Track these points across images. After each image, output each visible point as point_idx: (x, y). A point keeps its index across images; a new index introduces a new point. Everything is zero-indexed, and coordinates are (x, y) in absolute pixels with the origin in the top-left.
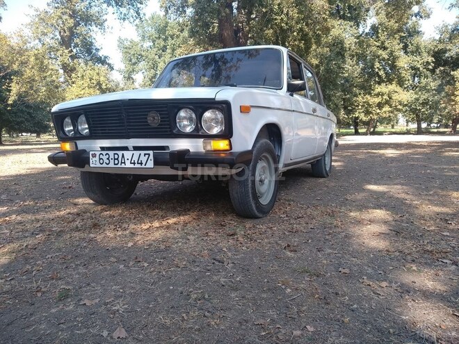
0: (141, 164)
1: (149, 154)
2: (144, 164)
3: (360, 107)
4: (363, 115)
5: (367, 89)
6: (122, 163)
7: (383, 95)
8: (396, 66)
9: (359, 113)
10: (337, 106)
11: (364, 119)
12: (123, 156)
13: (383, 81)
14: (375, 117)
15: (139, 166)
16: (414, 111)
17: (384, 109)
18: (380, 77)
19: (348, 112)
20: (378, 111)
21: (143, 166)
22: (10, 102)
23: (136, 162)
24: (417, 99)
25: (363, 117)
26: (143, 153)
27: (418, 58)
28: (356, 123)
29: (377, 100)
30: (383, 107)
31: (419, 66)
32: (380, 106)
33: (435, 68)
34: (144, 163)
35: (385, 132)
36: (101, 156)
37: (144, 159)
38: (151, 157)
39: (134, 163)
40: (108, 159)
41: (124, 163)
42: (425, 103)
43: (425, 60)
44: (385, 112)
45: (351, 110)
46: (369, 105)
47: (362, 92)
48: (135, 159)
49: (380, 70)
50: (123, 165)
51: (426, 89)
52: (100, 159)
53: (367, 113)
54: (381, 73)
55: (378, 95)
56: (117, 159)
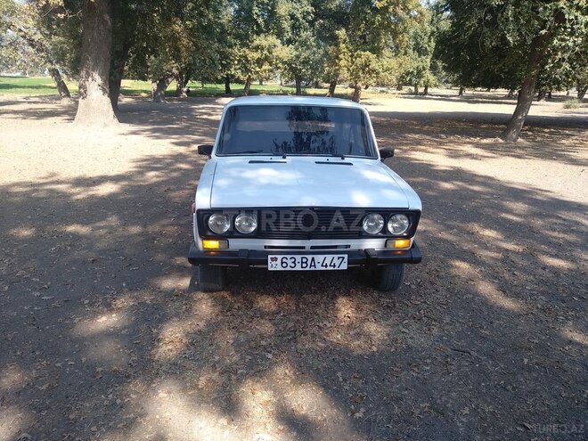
0: (334, 266)
1: (343, 258)
3: (236, 62)
4: (239, 72)
5: (244, 40)
6: (311, 266)
7: (262, 49)
8: (275, 13)
9: (235, 69)
11: (242, 77)
12: (313, 259)
13: (262, 32)
15: (332, 268)
16: (293, 70)
17: (264, 67)
18: (258, 25)
20: (258, 69)
21: (336, 268)
23: (328, 265)
24: (298, 57)
25: (240, 75)
26: (336, 256)
27: (297, 6)
29: (256, 55)
30: (262, 65)
31: (299, 16)
32: (259, 62)
33: (315, 20)
34: (337, 265)
36: (284, 260)
37: (337, 262)
38: (346, 260)
39: (326, 266)
40: (294, 262)
41: (315, 266)
42: (305, 63)
43: (305, 9)
44: (265, 71)
45: (226, 66)
46: (247, 60)
47: (238, 42)
48: (328, 262)
49: (258, 16)
50: (313, 268)
51: (306, 45)
52: (282, 263)
53: (245, 70)
54: (260, 20)
55: (257, 48)
56: (306, 263)
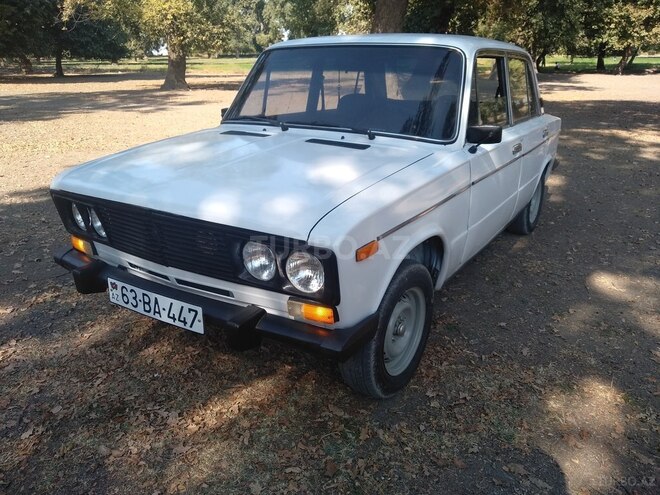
0: (185, 323)
1: (197, 312)
2: (189, 324)
3: (613, 26)
4: (615, 39)
6: (155, 312)
9: (610, 35)
10: (573, 26)
11: (618, 46)
12: (156, 302)
14: (637, 44)
15: (181, 325)
17: (655, 30)
19: (591, 35)
20: (644, 33)
21: (188, 327)
22: (65, 19)
23: (177, 317)
25: (615, 43)
26: (186, 306)
28: (602, 51)
29: (645, 13)
30: (653, 27)
32: (648, 23)
34: (189, 322)
35: (649, 66)
36: (124, 291)
37: (189, 317)
38: (200, 316)
39: (174, 319)
40: (135, 298)
41: (159, 313)
44: (656, 35)
45: (597, 31)
46: (630, 23)
48: (175, 311)
50: (157, 317)
52: (123, 295)
53: (624, 35)
55: (648, 3)
56: (148, 303)
